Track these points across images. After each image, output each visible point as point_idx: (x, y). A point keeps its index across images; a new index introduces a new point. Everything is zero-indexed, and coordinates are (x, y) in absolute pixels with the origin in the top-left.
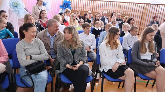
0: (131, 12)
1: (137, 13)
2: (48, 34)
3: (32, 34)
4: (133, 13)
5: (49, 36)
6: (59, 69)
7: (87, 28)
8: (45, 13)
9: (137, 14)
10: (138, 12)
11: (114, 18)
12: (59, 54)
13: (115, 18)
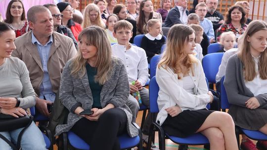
2: (34, 40)
3: (8, 45)
5: (36, 43)
6: (65, 122)
7: (120, 31)
8: (19, 7)
11: (201, 10)
12: (64, 87)
13: (204, 10)
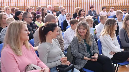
0: (66, 4)
1: (72, 4)
4: (68, 4)
9: (72, 6)
10: (74, 3)
